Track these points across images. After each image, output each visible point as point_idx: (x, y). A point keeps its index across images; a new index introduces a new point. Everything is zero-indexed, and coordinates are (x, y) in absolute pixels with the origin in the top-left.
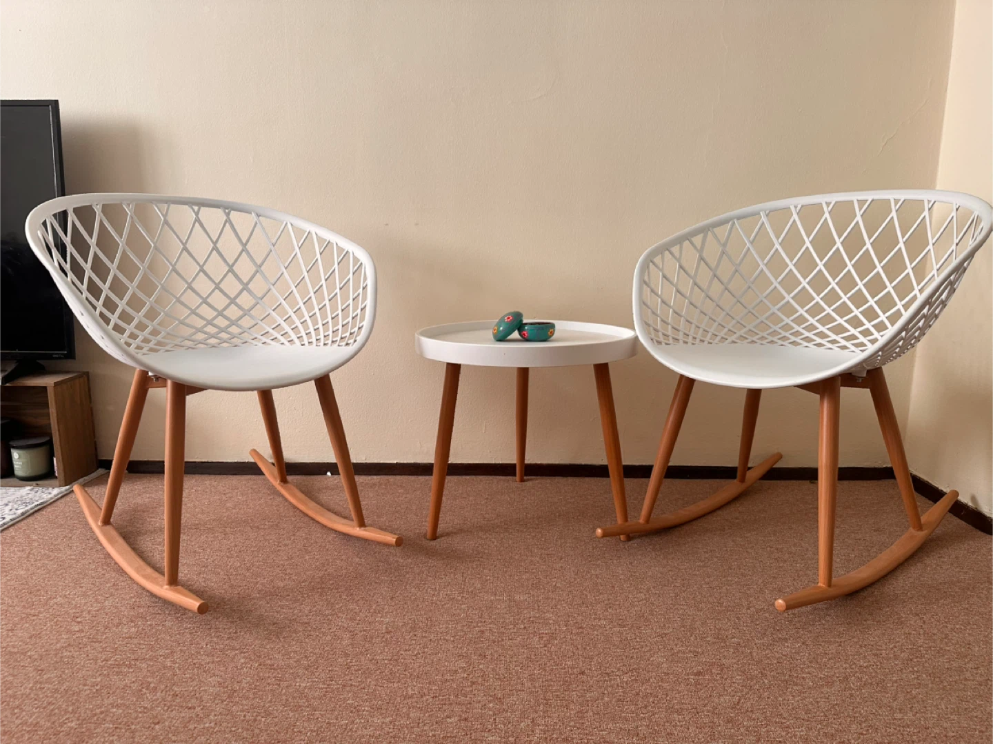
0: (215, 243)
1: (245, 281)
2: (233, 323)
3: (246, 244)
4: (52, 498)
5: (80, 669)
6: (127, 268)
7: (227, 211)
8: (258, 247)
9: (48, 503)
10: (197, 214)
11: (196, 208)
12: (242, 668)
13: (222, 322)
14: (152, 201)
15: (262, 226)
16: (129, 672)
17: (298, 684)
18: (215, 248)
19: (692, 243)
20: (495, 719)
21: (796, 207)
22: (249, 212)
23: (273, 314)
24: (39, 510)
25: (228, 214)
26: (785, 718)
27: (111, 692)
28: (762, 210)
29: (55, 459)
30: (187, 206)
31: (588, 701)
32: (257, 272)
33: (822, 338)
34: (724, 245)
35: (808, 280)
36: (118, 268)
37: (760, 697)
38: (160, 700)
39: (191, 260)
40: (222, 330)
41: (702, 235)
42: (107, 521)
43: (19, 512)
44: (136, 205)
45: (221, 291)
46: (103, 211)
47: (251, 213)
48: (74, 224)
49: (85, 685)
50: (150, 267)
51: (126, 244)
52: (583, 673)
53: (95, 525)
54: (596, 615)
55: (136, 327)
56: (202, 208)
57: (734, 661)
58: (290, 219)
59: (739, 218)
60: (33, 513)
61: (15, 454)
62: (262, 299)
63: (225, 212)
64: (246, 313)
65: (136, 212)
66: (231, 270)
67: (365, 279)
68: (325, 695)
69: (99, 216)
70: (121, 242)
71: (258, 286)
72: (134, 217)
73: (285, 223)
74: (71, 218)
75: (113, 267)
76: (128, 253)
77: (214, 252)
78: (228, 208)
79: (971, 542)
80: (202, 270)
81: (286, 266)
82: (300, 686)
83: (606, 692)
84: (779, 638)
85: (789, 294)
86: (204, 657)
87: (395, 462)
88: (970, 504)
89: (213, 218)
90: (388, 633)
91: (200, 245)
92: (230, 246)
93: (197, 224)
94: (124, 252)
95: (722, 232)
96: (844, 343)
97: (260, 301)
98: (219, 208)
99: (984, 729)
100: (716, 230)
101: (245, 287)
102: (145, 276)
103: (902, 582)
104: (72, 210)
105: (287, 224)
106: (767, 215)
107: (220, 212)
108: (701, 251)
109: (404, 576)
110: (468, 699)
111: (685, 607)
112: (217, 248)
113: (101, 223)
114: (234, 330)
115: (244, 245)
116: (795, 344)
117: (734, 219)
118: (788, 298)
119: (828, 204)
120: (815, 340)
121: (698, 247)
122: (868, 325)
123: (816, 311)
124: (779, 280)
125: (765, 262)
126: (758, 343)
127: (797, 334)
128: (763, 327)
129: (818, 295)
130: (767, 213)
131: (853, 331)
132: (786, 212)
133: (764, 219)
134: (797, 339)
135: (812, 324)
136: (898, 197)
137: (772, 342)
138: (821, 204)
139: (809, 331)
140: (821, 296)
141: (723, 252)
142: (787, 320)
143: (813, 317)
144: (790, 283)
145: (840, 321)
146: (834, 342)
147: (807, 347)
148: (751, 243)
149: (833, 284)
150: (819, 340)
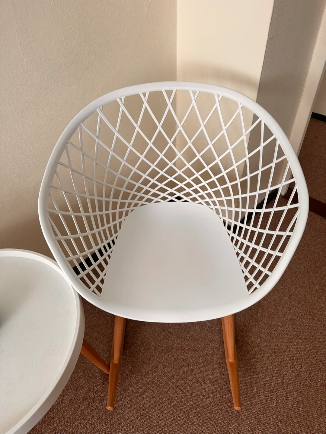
19: (62, 164)
21: (121, 99)
28: (97, 108)
33: (164, 192)
34: (82, 150)
35: (144, 155)
41: (65, 151)
59: (83, 121)
85: (134, 167)
95: (77, 138)
96: (178, 194)
100: (72, 140)
106: (102, 111)
116: (149, 200)
117: (80, 123)
118: (134, 169)
119: (144, 94)
120: (160, 195)
121: (68, 164)
122: (189, 180)
123: (153, 174)
124: (125, 159)
125: (112, 148)
126: (130, 211)
127: (147, 192)
128: (126, 196)
129: (153, 164)
130: (101, 108)
131: (180, 185)
132: (114, 105)
133: (100, 114)
134: (148, 196)
135: (154, 183)
136: (194, 89)
137: (136, 205)
138: (138, 95)
139: (153, 188)
140: (155, 164)
141: (83, 155)
142: (138, 185)
143: (153, 178)
144: (133, 159)
145: (170, 178)
146: (172, 194)
147: (157, 202)
148: (98, 137)
149: (161, 156)
150: (162, 195)
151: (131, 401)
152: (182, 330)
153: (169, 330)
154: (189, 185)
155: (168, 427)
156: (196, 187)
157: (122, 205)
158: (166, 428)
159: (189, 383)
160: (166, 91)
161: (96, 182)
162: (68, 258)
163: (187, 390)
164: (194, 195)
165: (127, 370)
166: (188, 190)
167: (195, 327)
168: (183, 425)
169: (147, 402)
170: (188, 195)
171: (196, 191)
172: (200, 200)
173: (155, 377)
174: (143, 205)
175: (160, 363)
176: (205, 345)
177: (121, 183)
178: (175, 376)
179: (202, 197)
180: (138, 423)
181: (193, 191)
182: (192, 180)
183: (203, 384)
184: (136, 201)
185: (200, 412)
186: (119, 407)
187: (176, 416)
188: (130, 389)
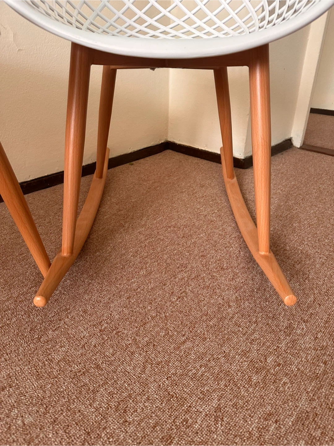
155: (154, 345)
158: (151, 347)
159: (193, 289)
163: (189, 297)
168: (184, 342)
169: (114, 313)
173: (133, 283)
175: (142, 269)
178: (168, 282)
180: (94, 341)
183: (218, 291)
185: (216, 325)
186: (60, 320)
187: (171, 330)
188: (86, 297)
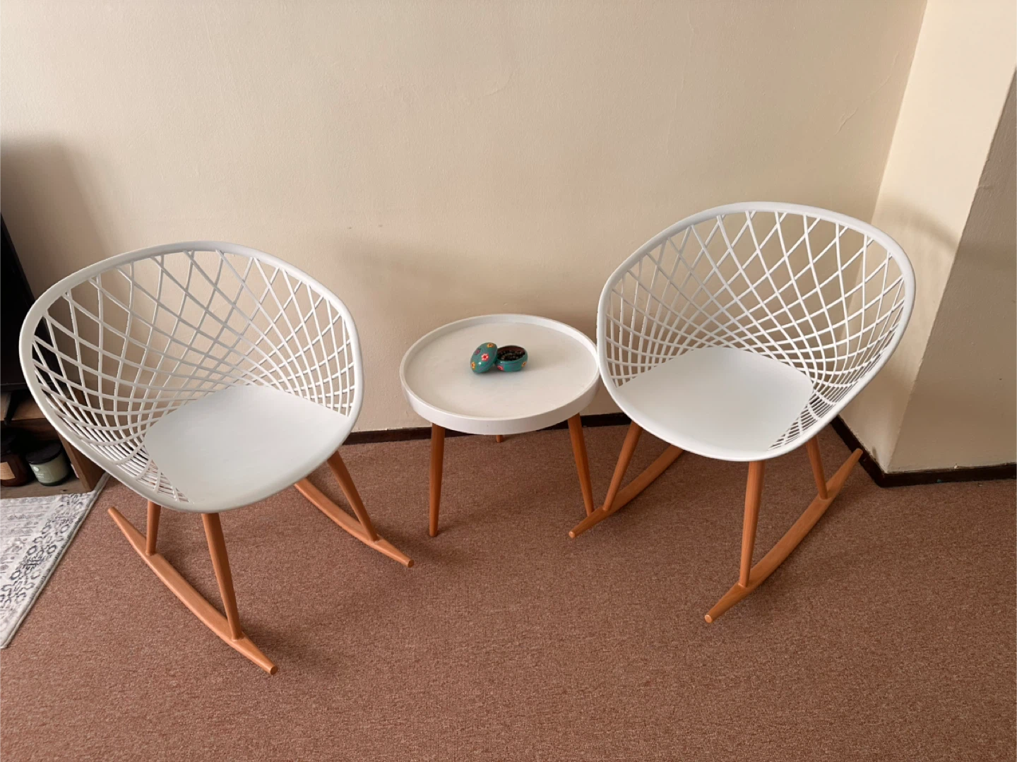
0: (186, 290)
1: (224, 320)
2: (221, 361)
3: (216, 283)
4: (86, 510)
5: (194, 730)
6: (112, 344)
7: (190, 253)
8: (229, 285)
9: (85, 517)
10: (161, 264)
11: (159, 258)
12: (316, 715)
13: (210, 363)
14: (116, 266)
15: (228, 263)
16: (233, 729)
17: (361, 727)
18: (188, 294)
19: (650, 256)
20: (507, 748)
21: (750, 213)
22: (212, 250)
23: (257, 348)
24: (81, 527)
25: (192, 257)
26: (703, 724)
27: (226, 752)
28: (718, 215)
29: (72, 465)
30: (150, 259)
31: (570, 722)
32: (233, 309)
33: (763, 342)
34: (681, 252)
35: (755, 285)
36: (104, 349)
37: (688, 704)
38: (265, 756)
39: (169, 314)
40: (212, 371)
41: (661, 246)
42: (153, 551)
43: (65, 535)
44: (102, 275)
45: (203, 334)
46: (74, 298)
47: (214, 251)
48: (53, 326)
49: (204, 747)
50: (134, 333)
51: (104, 321)
52: (565, 692)
53: (144, 555)
54: (572, 623)
55: (136, 397)
56: (165, 256)
57: (672, 667)
58: (257, 255)
59: (695, 223)
60: (77, 534)
61: (35, 468)
62: (242, 334)
63: (188, 254)
64: (231, 350)
65: (104, 285)
66: (207, 311)
67: (348, 338)
68: (383, 737)
69: (72, 305)
70: (99, 320)
71: (237, 323)
72: (105, 291)
73: (251, 259)
74: (50, 322)
75: (100, 349)
76: (110, 330)
77: (188, 298)
78: (189, 249)
79: (864, 500)
80: (180, 320)
81: (261, 301)
82: (363, 729)
83: (582, 711)
84: (706, 637)
85: (737, 296)
86: (284, 705)
87: (386, 429)
88: (872, 454)
89: (177, 262)
90: (417, 661)
91: (173, 297)
92: (201, 289)
93: (164, 274)
94: (105, 330)
95: (680, 240)
96: (780, 351)
97: (241, 337)
98: (181, 251)
99: (833, 721)
100: (673, 238)
101: (225, 325)
102: (130, 345)
103: (804, 559)
104: (47, 313)
105: (253, 259)
106: (722, 219)
107: (182, 255)
108: (658, 263)
109: (419, 589)
110: (486, 729)
111: (638, 607)
112: (189, 294)
113: (76, 310)
114: (223, 368)
115: (215, 284)
116: (739, 345)
117: (691, 224)
118: (736, 299)
119: (780, 215)
120: (756, 344)
121: (657, 260)
122: (803, 338)
123: (759, 314)
124: (729, 282)
125: (718, 264)
126: (706, 346)
127: (742, 334)
128: (711, 327)
129: (763, 300)
130: (723, 216)
131: (790, 341)
132: (741, 217)
133: (719, 223)
134: (741, 340)
135: (755, 327)
136: (843, 224)
137: (719, 343)
138: (773, 214)
139: (752, 333)
140: (765, 302)
141: (679, 259)
142: (733, 320)
143: (757, 320)
144: (739, 286)
145: (780, 328)
146: (772, 348)
147: (748, 350)
148: (706, 247)
149: (777, 294)
150: (760, 345)
151: (597, 553)
152: (705, 535)
153: (689, 526)
154: (800, 345)
156: (809, 350)
157: (701, 335)
160: (808, 218)
161: (681, 293)
162: (609, 359)
163: (665, 583)
164: (802, 360)
165: (612, 529)
166: (796, 351)
167: (725, 542)
170: (794, 356)
171: (806, 356)
172: (806, 368)
173: (638, 552)
174: (727, 346)
175: (652, 545)
176: (722, 564)
177: (712, 309)
179: (810, 366)
180: (590, 573)
181: (802, 354)
182: (807, 339)
184: (721, 339)
